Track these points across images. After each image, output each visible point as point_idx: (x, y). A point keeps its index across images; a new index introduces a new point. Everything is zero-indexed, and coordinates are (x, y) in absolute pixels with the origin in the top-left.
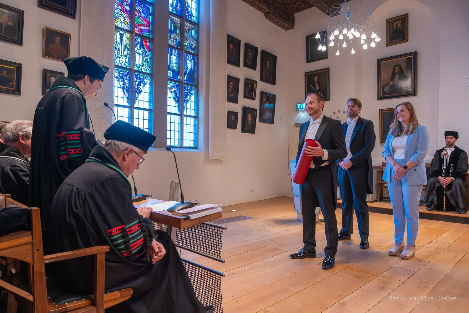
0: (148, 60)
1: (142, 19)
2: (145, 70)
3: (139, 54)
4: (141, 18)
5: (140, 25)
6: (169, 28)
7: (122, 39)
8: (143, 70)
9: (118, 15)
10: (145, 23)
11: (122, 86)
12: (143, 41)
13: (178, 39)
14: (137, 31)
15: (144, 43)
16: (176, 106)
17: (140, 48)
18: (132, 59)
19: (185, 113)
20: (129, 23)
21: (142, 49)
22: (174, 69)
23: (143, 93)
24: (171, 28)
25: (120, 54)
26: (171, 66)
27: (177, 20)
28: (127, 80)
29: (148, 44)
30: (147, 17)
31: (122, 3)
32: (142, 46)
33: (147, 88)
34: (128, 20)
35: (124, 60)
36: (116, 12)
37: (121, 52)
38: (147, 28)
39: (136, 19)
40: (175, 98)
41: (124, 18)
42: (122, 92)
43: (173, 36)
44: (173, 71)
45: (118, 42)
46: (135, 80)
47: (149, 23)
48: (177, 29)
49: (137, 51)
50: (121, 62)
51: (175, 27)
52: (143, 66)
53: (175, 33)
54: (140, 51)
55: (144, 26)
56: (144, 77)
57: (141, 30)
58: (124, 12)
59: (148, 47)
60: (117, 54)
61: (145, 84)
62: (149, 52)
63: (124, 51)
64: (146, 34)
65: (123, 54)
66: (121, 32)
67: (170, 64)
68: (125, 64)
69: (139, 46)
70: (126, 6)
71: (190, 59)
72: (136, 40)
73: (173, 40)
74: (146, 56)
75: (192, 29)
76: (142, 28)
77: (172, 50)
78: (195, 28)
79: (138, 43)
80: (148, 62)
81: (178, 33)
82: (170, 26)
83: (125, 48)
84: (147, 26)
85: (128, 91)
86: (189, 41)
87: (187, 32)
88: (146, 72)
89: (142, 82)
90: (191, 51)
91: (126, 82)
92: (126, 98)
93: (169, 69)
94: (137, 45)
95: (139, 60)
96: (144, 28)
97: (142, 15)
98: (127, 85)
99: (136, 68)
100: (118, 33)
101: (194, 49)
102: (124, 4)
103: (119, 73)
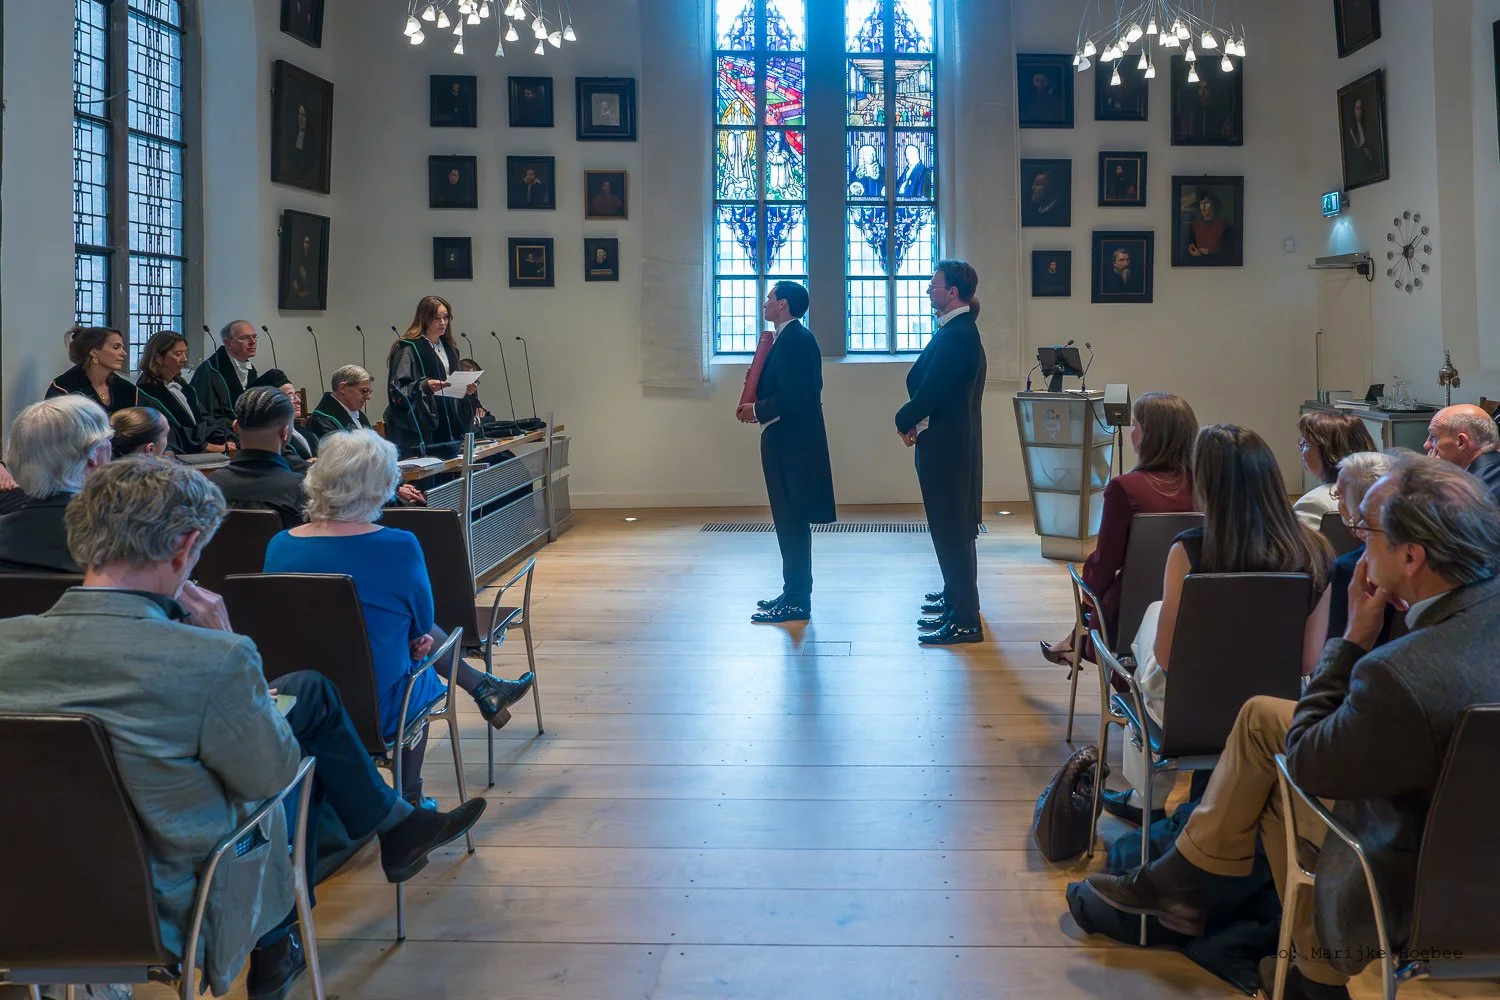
0: (800, 172)
1: (783, 91)
2: (792, 195)
3: (779, 165)
4: (780, 90)
5: (777, 106)
6: (853, 88)
7: (738, 147)
8: (788, 197)
9: (730, 101)
10: (793, 98)
11: (741, 237)
12: (787, 136)
13: (878, 105)
14: (770, 120)
15: (790, 140)
16: (877, 257)
17: (780, 151)
18: (761, 177)
19: (901, 272)
20: (753, 110)
21: (785, 153)
22: (868, 175)
23: (787, 244)
24: (857, 86)
25: (736, 176)
26: (860, 173)
27: (877, 65)
28: (752, 223)
29: (799, 139)
30: (794, 83)
31: (738, 76)
32: (784, 146)
33: (799, 232)
34: (751, 105)
35: (744, 185)
36: (725, 97)
37: (738, 172)
38: (797, 106)
39: (769, 96)
40: (872, 242)
41: (743, 104)
42: (742, 250)
43: (863, 103)
44: (865, 181)
45: (730, 153)
46: (769, 220)
47: (798, 94)
48: (873, 85)
49: (774, 161)
50: (738, 190)
51: (870, 81)
52: (787, 186)
53: (869, 96)
54: (780, 160)
55: (787, 103)
56: (790, 211)
57: (782, 116)
58: (741, 91)
59: (798, 146)
60: (729, 178)
61: (792, 224)
62: (801, 154)
63: (743, 167)
64: (791, 121)
65: (741, 175)
66: (737, 132)
67: (857, 166)
68: (746, 193)
69: (777, 147)
70: (746, 77)
71: (915, 142)
72: (771, 138)
73: (863, 112)
74: (794, 164)
75: (920, 71)
76: (783, 109)
77: (862, 135)
78: (929, 65)
79: (776, 142)
80: (800, 177)
81: (877, 92)
82: (855, 82)
83: (746, 160)
84: (795, 102)
85: (753, 244)
86: (912, 100)
87: (904, 81)
88: (795, 198)
89: (784, 221)
90: (917, 124)
91: (750, 228)
92: (750, 259)
93: (853, 178)
94: (773, 147)
95: (777, 177)
96: (788, 108)
97: (784, 83)
98: (753, 233)
99: (770, 197)
100: (731, 136)
101: (927, 116)
102: (742, 75)
103: (734, 213)
